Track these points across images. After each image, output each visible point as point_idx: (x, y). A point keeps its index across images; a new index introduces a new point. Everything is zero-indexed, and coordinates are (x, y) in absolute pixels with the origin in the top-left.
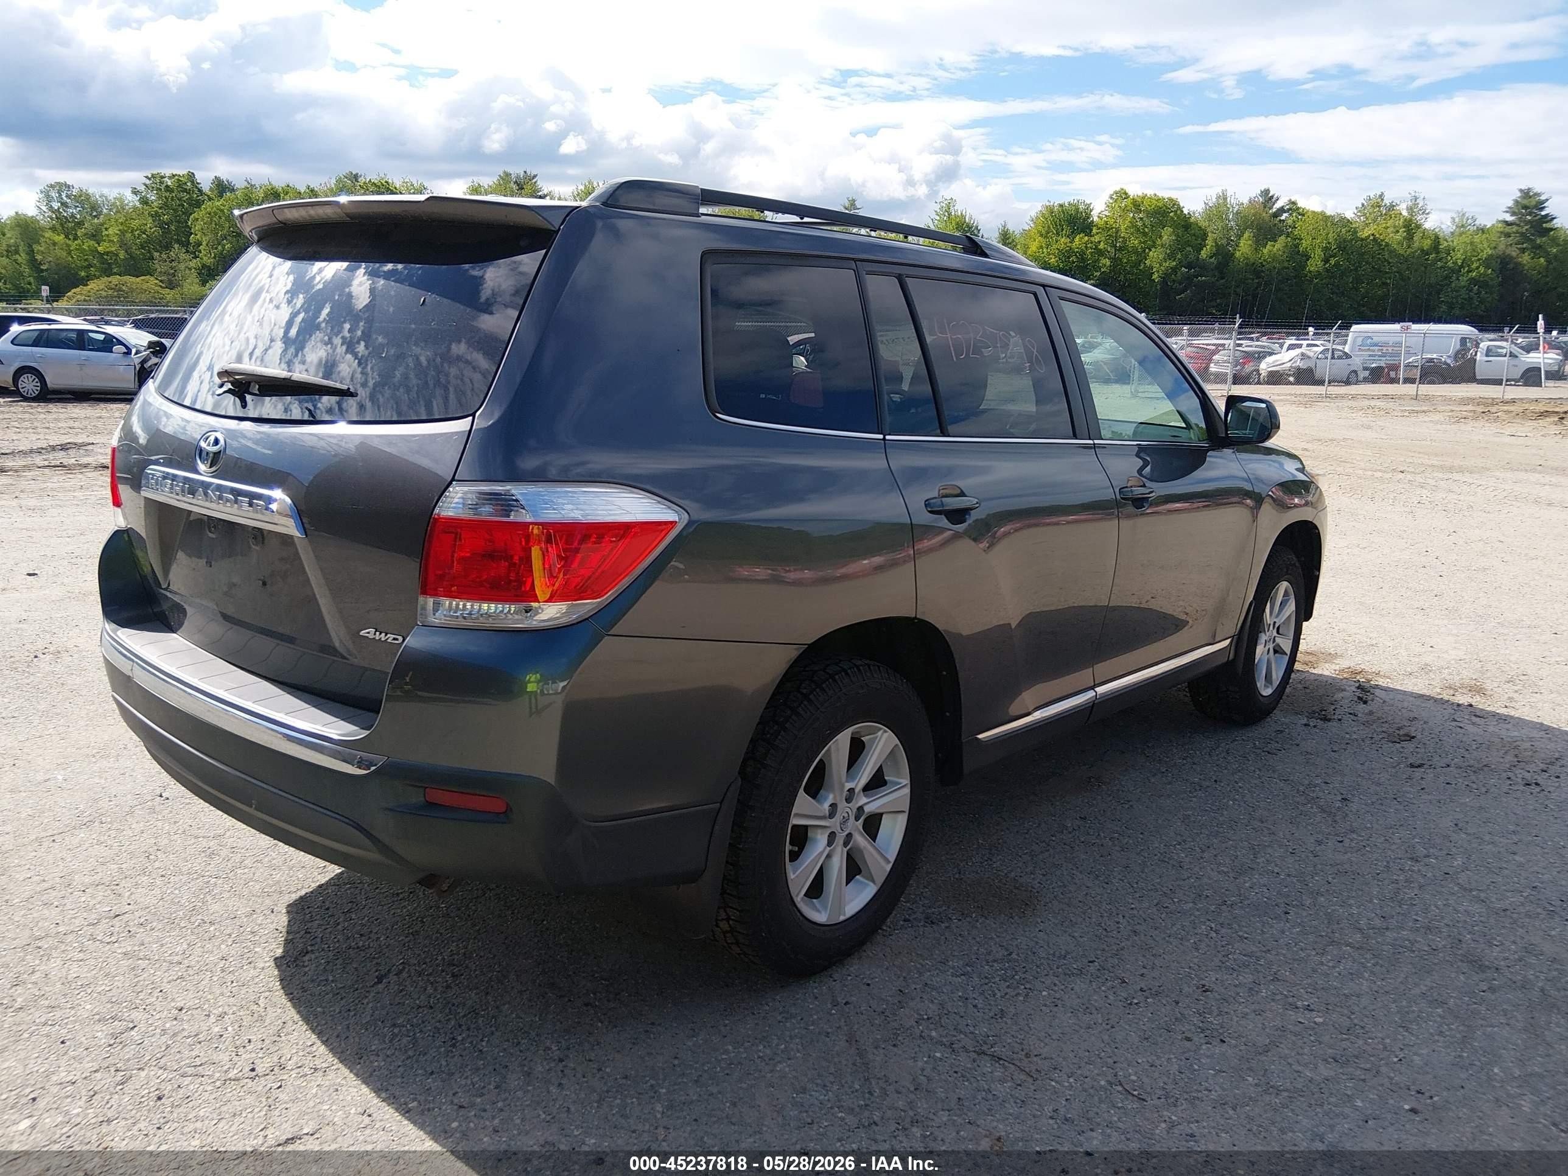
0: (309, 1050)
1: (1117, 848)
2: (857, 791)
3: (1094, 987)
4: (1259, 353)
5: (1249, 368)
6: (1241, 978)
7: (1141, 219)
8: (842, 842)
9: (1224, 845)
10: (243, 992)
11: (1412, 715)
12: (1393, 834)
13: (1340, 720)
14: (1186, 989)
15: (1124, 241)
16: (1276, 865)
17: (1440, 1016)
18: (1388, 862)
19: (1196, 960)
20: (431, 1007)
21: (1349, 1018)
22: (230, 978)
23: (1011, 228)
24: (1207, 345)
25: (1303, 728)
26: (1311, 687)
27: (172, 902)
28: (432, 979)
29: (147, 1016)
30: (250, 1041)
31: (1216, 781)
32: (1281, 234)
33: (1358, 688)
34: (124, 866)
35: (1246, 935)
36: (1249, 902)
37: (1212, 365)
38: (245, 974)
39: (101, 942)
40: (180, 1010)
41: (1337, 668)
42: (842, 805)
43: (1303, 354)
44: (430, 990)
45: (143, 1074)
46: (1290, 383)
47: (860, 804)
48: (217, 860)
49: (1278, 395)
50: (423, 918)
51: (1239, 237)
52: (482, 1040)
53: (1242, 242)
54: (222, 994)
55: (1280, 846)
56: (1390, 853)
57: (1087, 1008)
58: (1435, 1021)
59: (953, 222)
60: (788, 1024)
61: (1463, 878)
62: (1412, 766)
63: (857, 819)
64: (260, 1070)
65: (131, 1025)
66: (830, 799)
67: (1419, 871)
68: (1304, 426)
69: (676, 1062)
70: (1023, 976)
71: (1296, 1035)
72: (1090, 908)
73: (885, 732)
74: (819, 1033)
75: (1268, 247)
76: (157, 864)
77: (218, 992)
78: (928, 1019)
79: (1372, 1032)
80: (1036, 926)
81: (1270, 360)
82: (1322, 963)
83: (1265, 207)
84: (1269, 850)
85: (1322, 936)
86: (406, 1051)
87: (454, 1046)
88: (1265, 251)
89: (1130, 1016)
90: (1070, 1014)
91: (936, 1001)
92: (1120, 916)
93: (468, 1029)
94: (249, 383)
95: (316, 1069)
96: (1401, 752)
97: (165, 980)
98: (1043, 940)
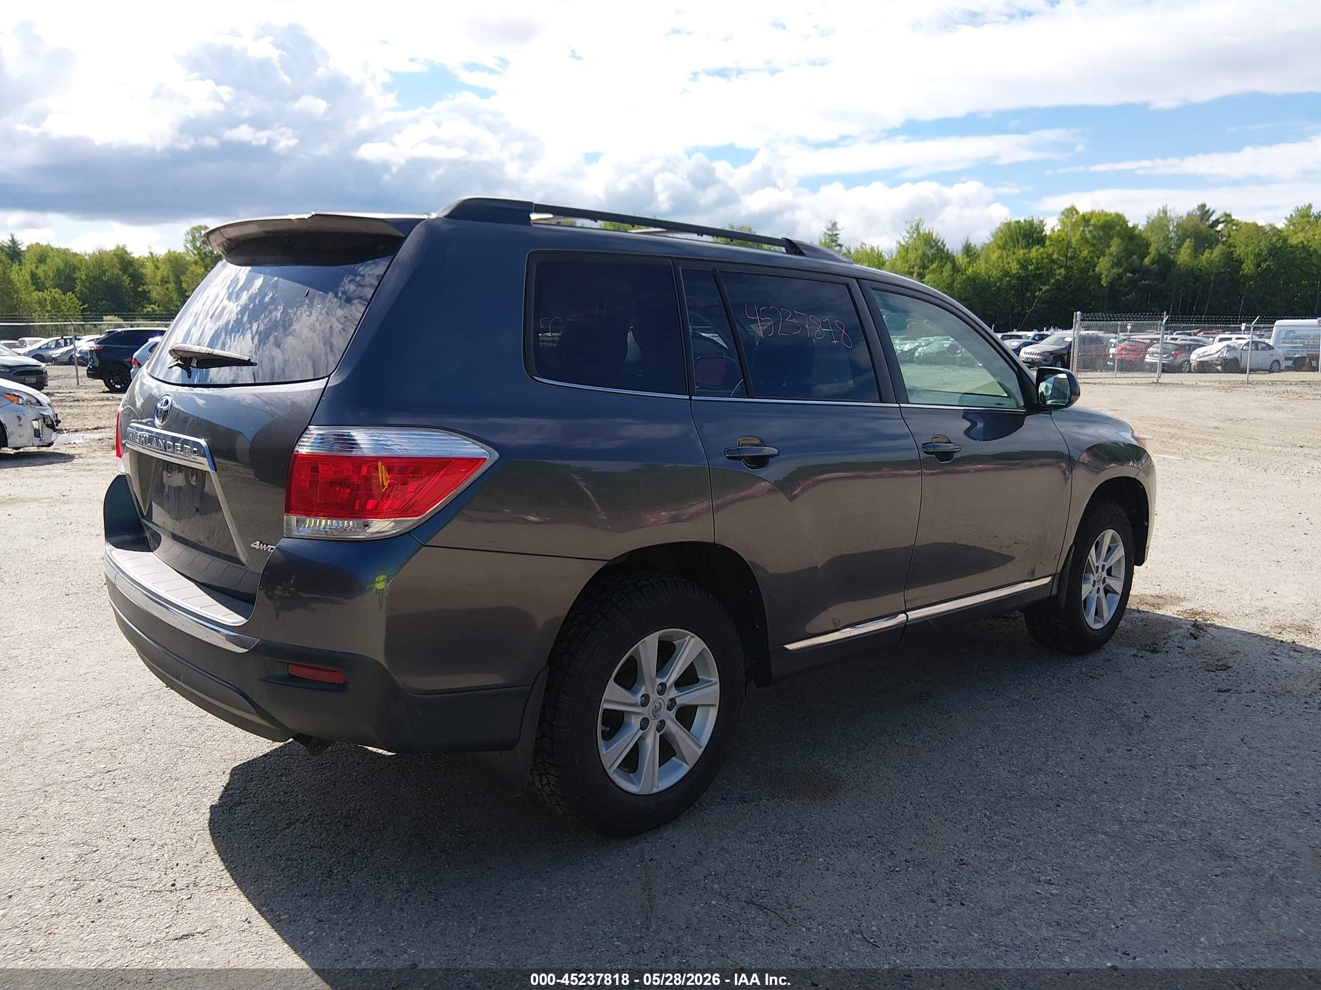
0: (219, 873)
1: (926, 749)
2: (668, 685)
3: (866, 856)
4: (1190, 345)
5: (1180, 358)
6: (997, 855)
7: (1091, 231)
8: (654, 727)
9: (1022, 750)
10: (183, 830)
11: (1235, 649)
12: (1181, 745)
13: (1167, 652)
14: (946, 861)
15: (1075, 251)
16: (1064, 767)
17: (1168, 894)
18: (1167, 768)
19: (962, 840)
20: (321, 848)
21: (1084, 891)
22: (179, 819)
23: (973, 242)
24: (1143, 339)
25: (1132, 659)
26: (1151, 625)
27: (152, 764)
28: (328, 827)
29: (108, 843)
30: (177, 865)
31: (1034, 699)
32: (1218, 241)
33: (1194, 626)
34: (125, 736)
35: (1014, 822)
36: (1027, 796)
37: (1147, 356)
38: (190, 817)
39: (92, 789)
40: (134, 840)
41: (1181, 609)
42: (654, 696)
43: (1228, 346)
44: (324, 836)
45: (93, 883)
46: (1218, 372)
47: (672, 696)
48: (195, 734)
49: (1205, 382)
50: (335, 782)
51: (1179, 246)
52: (352, 874)
53: (1182, 250)
54: (168, 831)
55: (1073, 752)
56: (1171, 760)
57: (854, 873)
58: (1162, 898)
59: (922, 239)
60: (597, 873)
61: (1231, 784)
62: (1219, 691)
63: (669, 709)
64: (178, 886)
65: (95, 849)
66: (643, 691)
67: (1193, 776)
68: (1221, 408)
69: (498, 897)
70: (807, 845)
71: (1030, 903)
72: (885, 795)
73: (693, 637)
74: (622, 881)
75: (1205, 254)
76: (149, 736)
77: (166, 829)
78: (715, 875)
79: (1101, 904)
80: (832, 807)
81: (1199, 351)
82: (1075, 847)
83: (1202, 219)
84: (1062, 755)
85: (1084, 825)
86: (292, 879)
87: (329, 877)
88: (1203, 258)
89: (889, 881)
90: (838, 877)
91: (726, 862)
92: (909, 803)
93: (344, 865)
94: (191, 359)
95: (220, 888)
96: (1214, 679)
97: (130, 819)
98: (835, 818)
